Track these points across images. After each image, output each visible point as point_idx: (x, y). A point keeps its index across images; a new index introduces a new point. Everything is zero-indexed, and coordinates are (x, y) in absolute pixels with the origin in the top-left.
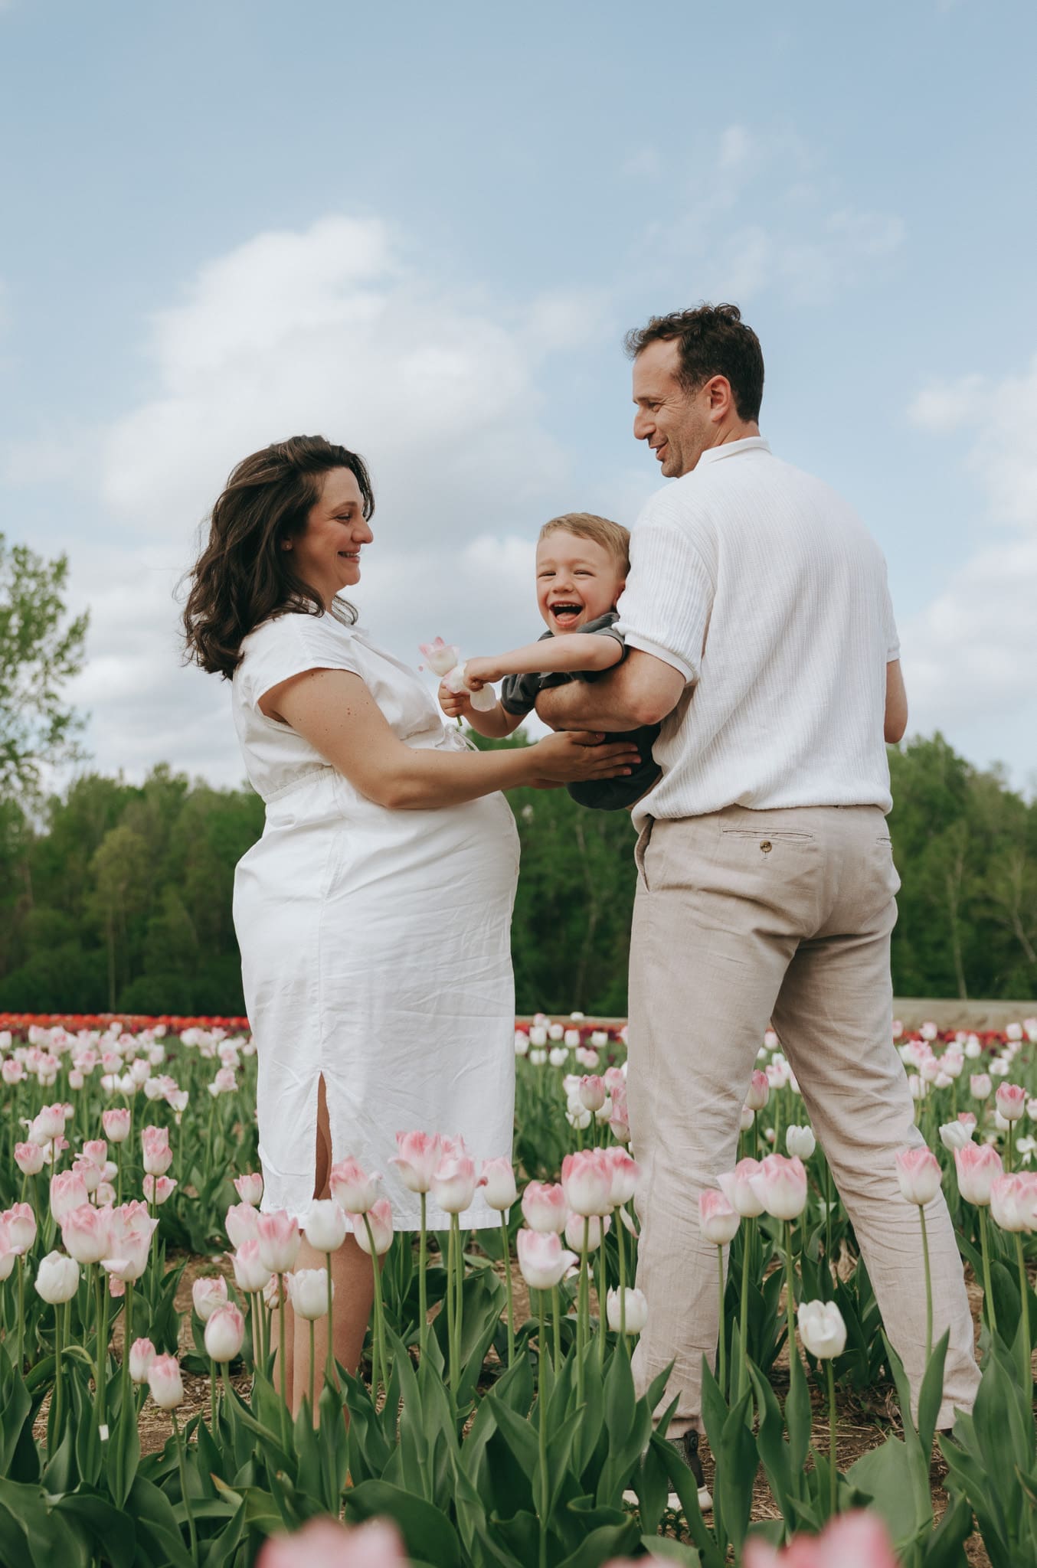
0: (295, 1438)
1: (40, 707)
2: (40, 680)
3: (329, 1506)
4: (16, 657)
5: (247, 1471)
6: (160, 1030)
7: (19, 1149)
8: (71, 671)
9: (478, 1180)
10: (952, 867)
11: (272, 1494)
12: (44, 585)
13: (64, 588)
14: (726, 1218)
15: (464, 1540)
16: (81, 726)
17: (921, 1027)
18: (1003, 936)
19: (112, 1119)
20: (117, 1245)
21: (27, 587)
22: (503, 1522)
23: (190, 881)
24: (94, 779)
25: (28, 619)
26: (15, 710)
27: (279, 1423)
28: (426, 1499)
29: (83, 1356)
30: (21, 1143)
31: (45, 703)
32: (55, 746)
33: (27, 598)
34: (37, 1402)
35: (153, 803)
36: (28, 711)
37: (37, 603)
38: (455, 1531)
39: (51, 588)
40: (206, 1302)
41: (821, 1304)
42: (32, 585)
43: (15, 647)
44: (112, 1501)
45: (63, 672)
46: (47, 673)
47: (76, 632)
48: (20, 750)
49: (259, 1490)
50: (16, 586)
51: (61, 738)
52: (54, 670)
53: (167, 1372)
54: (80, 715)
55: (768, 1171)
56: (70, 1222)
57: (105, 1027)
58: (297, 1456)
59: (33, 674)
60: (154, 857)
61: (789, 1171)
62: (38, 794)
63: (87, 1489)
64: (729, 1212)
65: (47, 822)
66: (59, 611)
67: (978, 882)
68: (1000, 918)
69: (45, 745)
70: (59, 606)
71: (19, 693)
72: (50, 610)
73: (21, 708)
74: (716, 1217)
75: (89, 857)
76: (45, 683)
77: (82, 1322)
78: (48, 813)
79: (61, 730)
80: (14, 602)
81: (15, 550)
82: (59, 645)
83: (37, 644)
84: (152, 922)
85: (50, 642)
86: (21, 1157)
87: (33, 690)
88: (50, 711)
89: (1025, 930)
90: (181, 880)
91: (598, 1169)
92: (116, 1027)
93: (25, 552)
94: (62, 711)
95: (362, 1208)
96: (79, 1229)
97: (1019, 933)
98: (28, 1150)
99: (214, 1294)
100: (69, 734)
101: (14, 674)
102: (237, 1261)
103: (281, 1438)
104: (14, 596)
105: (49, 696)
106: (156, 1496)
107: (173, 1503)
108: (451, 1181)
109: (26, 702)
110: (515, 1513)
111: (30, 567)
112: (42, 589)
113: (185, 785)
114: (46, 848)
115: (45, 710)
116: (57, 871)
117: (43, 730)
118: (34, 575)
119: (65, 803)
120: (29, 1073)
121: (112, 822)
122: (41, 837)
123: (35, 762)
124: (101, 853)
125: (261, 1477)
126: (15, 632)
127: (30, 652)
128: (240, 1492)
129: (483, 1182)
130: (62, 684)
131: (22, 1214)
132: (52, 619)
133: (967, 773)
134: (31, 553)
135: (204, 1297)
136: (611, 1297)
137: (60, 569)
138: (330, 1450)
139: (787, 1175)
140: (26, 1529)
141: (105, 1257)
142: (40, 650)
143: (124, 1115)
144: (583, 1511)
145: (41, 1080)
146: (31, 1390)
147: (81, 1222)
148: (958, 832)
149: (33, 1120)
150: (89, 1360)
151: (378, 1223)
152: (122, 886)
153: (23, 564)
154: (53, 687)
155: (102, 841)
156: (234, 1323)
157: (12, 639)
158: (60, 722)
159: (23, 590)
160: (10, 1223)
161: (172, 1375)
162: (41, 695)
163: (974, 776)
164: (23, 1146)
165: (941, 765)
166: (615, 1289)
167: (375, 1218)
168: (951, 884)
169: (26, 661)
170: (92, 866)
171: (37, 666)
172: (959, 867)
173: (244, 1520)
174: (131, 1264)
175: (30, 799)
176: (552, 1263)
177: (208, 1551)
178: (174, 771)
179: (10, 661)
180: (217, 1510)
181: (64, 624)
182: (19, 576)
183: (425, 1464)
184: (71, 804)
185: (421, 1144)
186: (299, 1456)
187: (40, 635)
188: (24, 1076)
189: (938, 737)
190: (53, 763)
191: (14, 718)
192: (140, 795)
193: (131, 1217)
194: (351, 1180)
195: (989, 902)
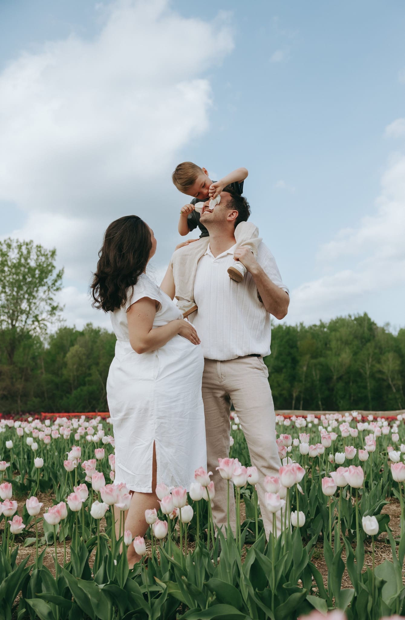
0: (186, 565)
1: (47, 303)
2: (47, 293)
3: (198, 586)
4: (38, 285)
5: (167, 575)
6: (99, 418)
7: (65, 463)
8: (58, 289)
9: (248, 475)
10: (368, 359)
11: (177, 583)
12: (47, 259)
13: (55, 260)
14: (332, 487)
15: (244, 598)
16: (62, 310)
17: (368, 416)
18: (386, 384)
19: (98, 452)
20: (120, 499)
21: (41, 260)
22: (260, 592)
23: (101, 365)
24: (65, 328)
25: (42, 272)
26: (38, 304)
27: (180, 559)
28: (230, 583)
29: (105, 536)
30: (66, 461)
31: (49, 301)
32: (52, 317)
33: (42, 264)
34: (90, 551)
35: (87, 336)
36: (43, 304)
37: (45, 265)
38: (241, 595)
39: (50, 260)
40: (150, 518)
41: (370, 517)
42: (43, 259)
43: (37, 281)
44: (119, 586)
45: (54, 290)
46: (49, 290)
47: (59, 276)
48: (40, 318)
49: (172, 582)
50: (37, 259)
51: (55, 314)
52: (52, 290)
53: (141, 543)
54: (61, 305)
55: (350, 472)
56: (104, 491)
57: (79, 418)
58: (187, 571)
59: (44, 291)
60: (89, 356)
61: (358, 471)
62: (47, 334)
63: (112, 583)
64: (333, 485)
65: (49, 344)
66: (53, 268)
67: (378, 366)
68: (385, 377)
69: (49, 316)
70: (53, 267)
71: (39, 297)
72: (50, 268)
73: (40, 303)
74: (328, 487)
75: (64, 356)
76: (48, 294)
77: (89, 522)
78: (49, 340)
79: (54, 311)
80: (37, 265)
81: (37, 246)
82: (53, 280)
83: (45, 280)
84: (87, 379)
85: (49, 280)
86: (66, 465)
87: (44, 297)
88: (50, 304)
89: (392, 381)
90: (97, 364)
91: (292, 471)
92: (83, 417)
93: (40, 247)
94: (55, 304)
95: (206, 485)
96: (107, 493)
97: (390, 382)
98: (69, 463)
99: (153, 515)
100: (57, 313)
101: (37, 291)
102: (162, 504)
103: (181, 564)
104: (36, 263)
105: (51, 299)
106: (134, 584)
107: (140, 586)
108: (240, 475)
109: (41, 301)
110: (264, 589)
111: (43, 252)
112: (47, 260)
113: (99, 331)
114: (48, 352)
115: (48, 304)
116: (53, 361)
117: (48, 311)
118: (44, 255)
119: (56, 337)
120: (61, 435)
121: (72, 345)
122: (47, 349)
123: (46, 323)
124: (69, 355)
125: (172, 577)
126: (37, 276)
127: (43, 283)
128: (165, 582)
129: (250, 476)
130: (55, 295)
131: (83, 488)
132: (51, 271)
133: (374, 327)
134: (42, 247)
135: (149, 516)
136: (293, 514)
137: (53, 253)
138: (199, 568)
139: (357, 473)
140: (90, 596)
141: (116, 503)
142: (46, 282)
143: (103, 450)
144: (287, 588)
145: (65, 437)
146: (88, 548)
147: (108, 491)
148: (370, 347)
149: (69, 452)
150: (108, 538)
151: (210, 490)
152: (75, 367)
153: (40, 251)
154: (51, 296)
155: (69, 350)
156: (164, 525)
157: (37, 278)
158: (54, 308)
159: (40, 261)
160: (79, 491)
161: (142, 544)
162: (47, 298)
163: (377, 328)
164: (67, 461)
165: (366, 324)
166: (294, 512)
167: (209, 488)
168: (367, 366)
169: (41, 287)
170: (65, 359)
171: (45, 288)
172: (370, 360)
173: (167, 592)
174: (126, 505)
175: (43, 336)
176: (278, 504)
177: (154, 603)
178: (95, 326)
179: (36, 286)
180: (154, 589)
181: (55, 273)
182: (38, 256)
183: (229, 572)
184: (57, 337)
185: (228, 463)
186: (188, 570)
187: (46, 278)
188: (59, 436)
189: (366, 315)
190: (52, 323)
191: (37, 307)
192: (82, 334)
193: (121, 488)
194: (202, 475)
195: (380, 372)
